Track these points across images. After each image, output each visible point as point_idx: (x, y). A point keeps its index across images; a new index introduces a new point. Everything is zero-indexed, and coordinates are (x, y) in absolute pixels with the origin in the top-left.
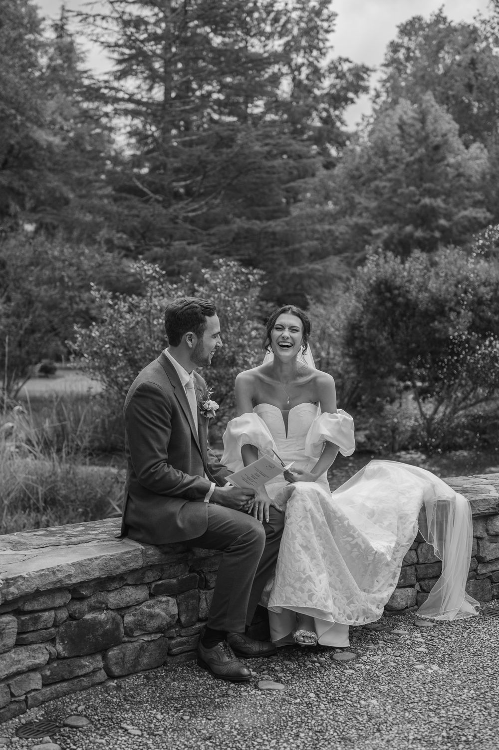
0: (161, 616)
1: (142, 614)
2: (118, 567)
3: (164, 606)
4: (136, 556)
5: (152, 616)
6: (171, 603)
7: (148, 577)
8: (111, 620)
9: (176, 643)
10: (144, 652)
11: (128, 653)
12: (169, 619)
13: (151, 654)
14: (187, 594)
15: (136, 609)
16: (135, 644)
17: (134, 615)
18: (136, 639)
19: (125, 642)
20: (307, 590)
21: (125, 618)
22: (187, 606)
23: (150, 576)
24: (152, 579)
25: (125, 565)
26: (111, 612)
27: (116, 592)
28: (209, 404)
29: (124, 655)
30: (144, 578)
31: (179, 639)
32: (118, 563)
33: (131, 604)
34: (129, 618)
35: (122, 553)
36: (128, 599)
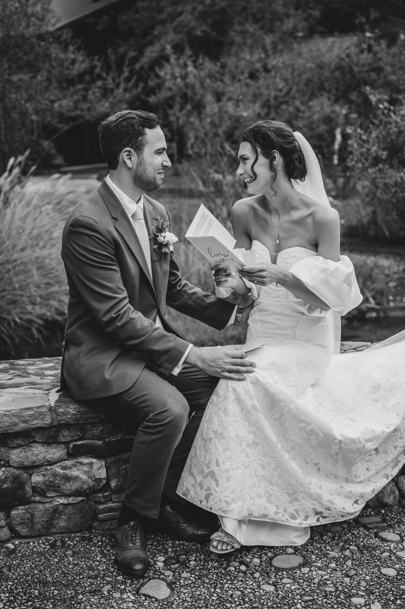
0: (81, 479)
1: (55, 475)
2: (15, 425)
3: (86, 468)
4: (42, 414)
5: (67, 479)
6: (95, 467)
7: (64, 436)
8: (11, 479)
9: (104, 509)
10: (60, 514)
11: (38, 514)
12: (91, 483)
13: (68, 518)
14: (118, 457)
15: (46, 469)
16: (47, 505)
17: (44, 475)
18: (49, 500)
19: (35, 502)
20: (205, 487)
21: (33, 478)
22: (118, 471)
23: (65, 435)
24: (69, 439)
25: (25, 422)
26: (12, 470)
27: (20, 449)
28: (164, 237)
29: (33, 516)
30: (59, 436)
31: (110, 505)
32: (15, 419)
33: (38, 463)
34: (37, 479)
35: (21, 409)
36: (34, 458)
